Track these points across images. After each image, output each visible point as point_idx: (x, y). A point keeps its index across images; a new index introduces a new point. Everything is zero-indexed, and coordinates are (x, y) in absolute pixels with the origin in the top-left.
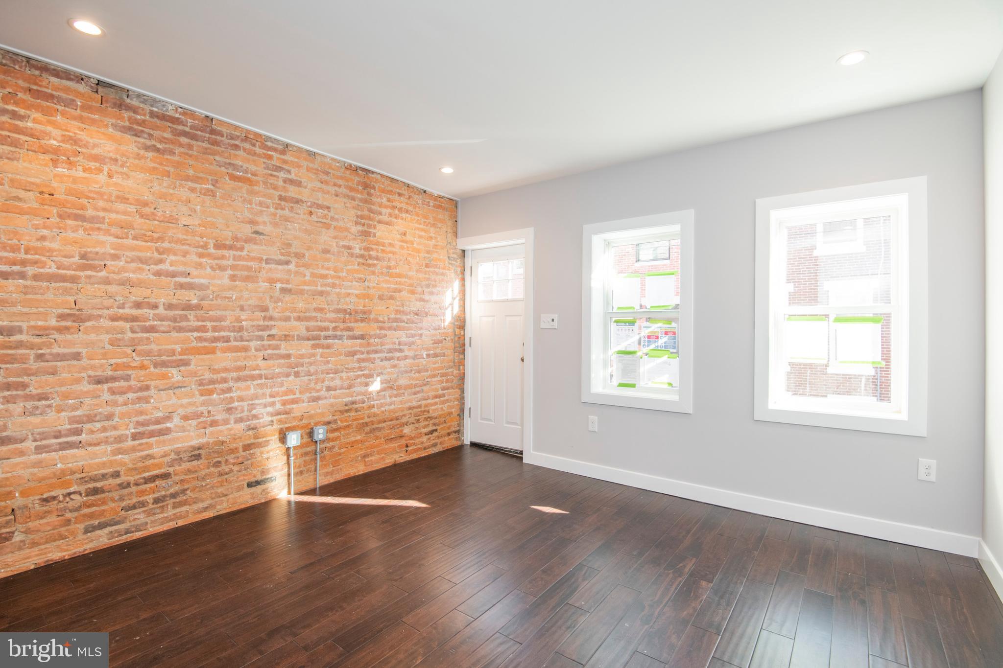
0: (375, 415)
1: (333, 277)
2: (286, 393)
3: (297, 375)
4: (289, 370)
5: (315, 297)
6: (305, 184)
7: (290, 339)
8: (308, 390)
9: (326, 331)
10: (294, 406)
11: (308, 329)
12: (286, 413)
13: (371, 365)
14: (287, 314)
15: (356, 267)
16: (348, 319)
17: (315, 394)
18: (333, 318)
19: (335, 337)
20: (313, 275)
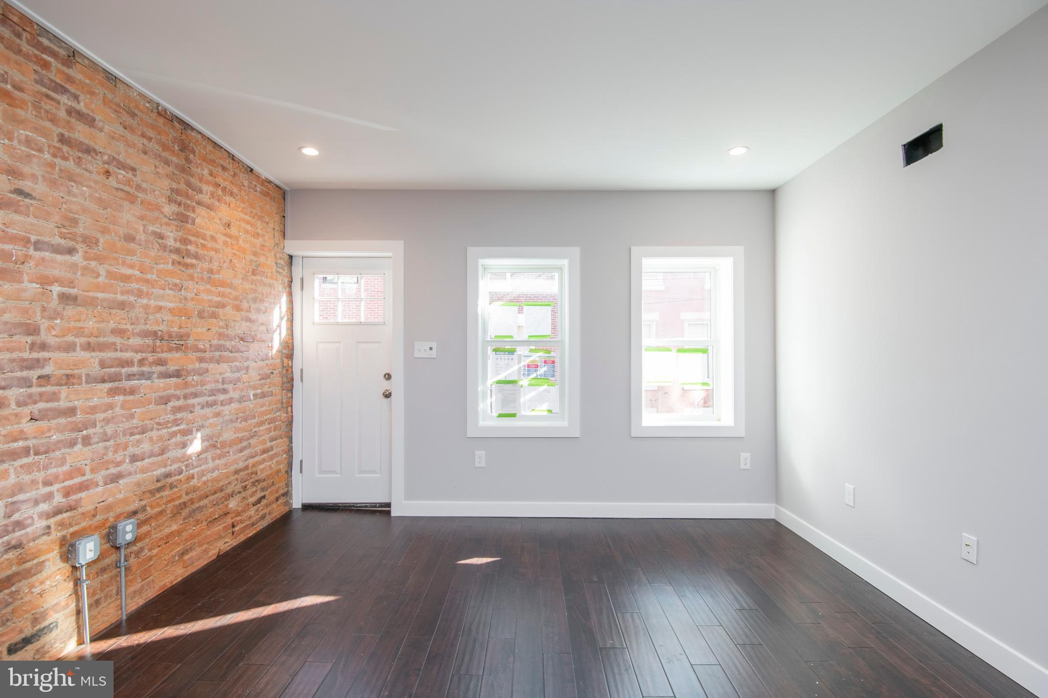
1: (139, 280)
2: (70, 476)
3: (87, 441)
4: (74, 435)
5: (114, 311)
6: (101, 124)
7: (75, 381)
8: (105, 465)
9: (128, 366)
10: (83, 495)
11: (103, 364)
12: (71, 508)
13: (190, 416)
14: (70, 338)
15: (170, 267)
16: (159, 346)
17: (113, 470)
18: (139, 345)
19: (142, 375)
20: (110, 275)
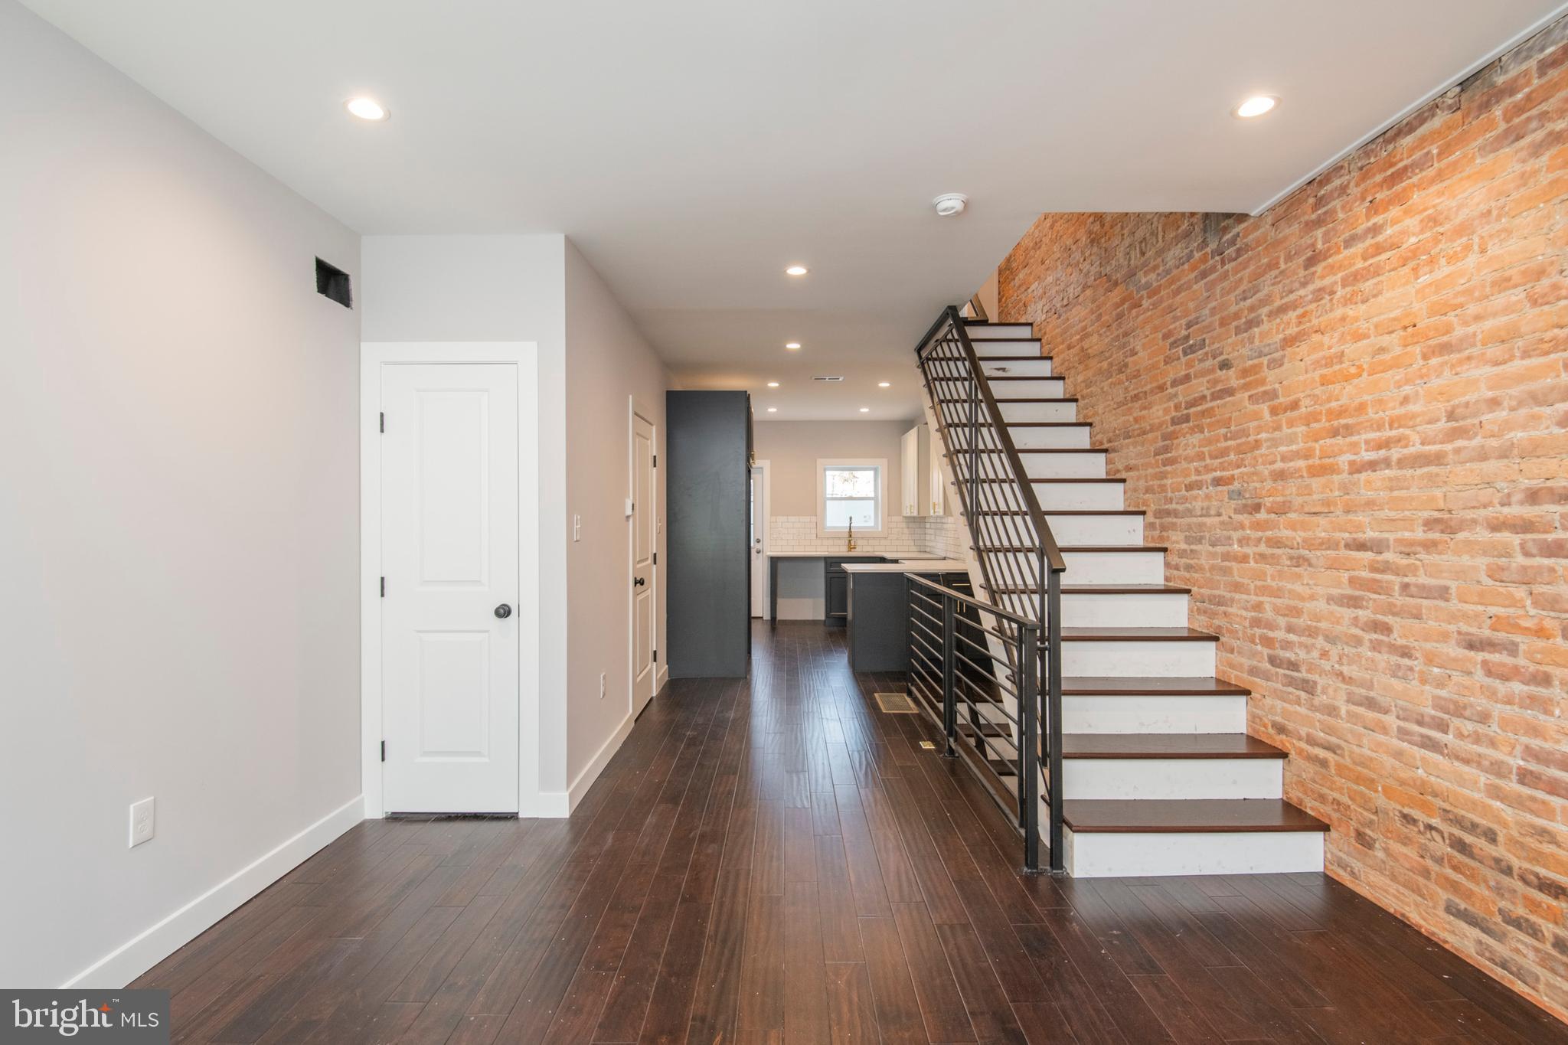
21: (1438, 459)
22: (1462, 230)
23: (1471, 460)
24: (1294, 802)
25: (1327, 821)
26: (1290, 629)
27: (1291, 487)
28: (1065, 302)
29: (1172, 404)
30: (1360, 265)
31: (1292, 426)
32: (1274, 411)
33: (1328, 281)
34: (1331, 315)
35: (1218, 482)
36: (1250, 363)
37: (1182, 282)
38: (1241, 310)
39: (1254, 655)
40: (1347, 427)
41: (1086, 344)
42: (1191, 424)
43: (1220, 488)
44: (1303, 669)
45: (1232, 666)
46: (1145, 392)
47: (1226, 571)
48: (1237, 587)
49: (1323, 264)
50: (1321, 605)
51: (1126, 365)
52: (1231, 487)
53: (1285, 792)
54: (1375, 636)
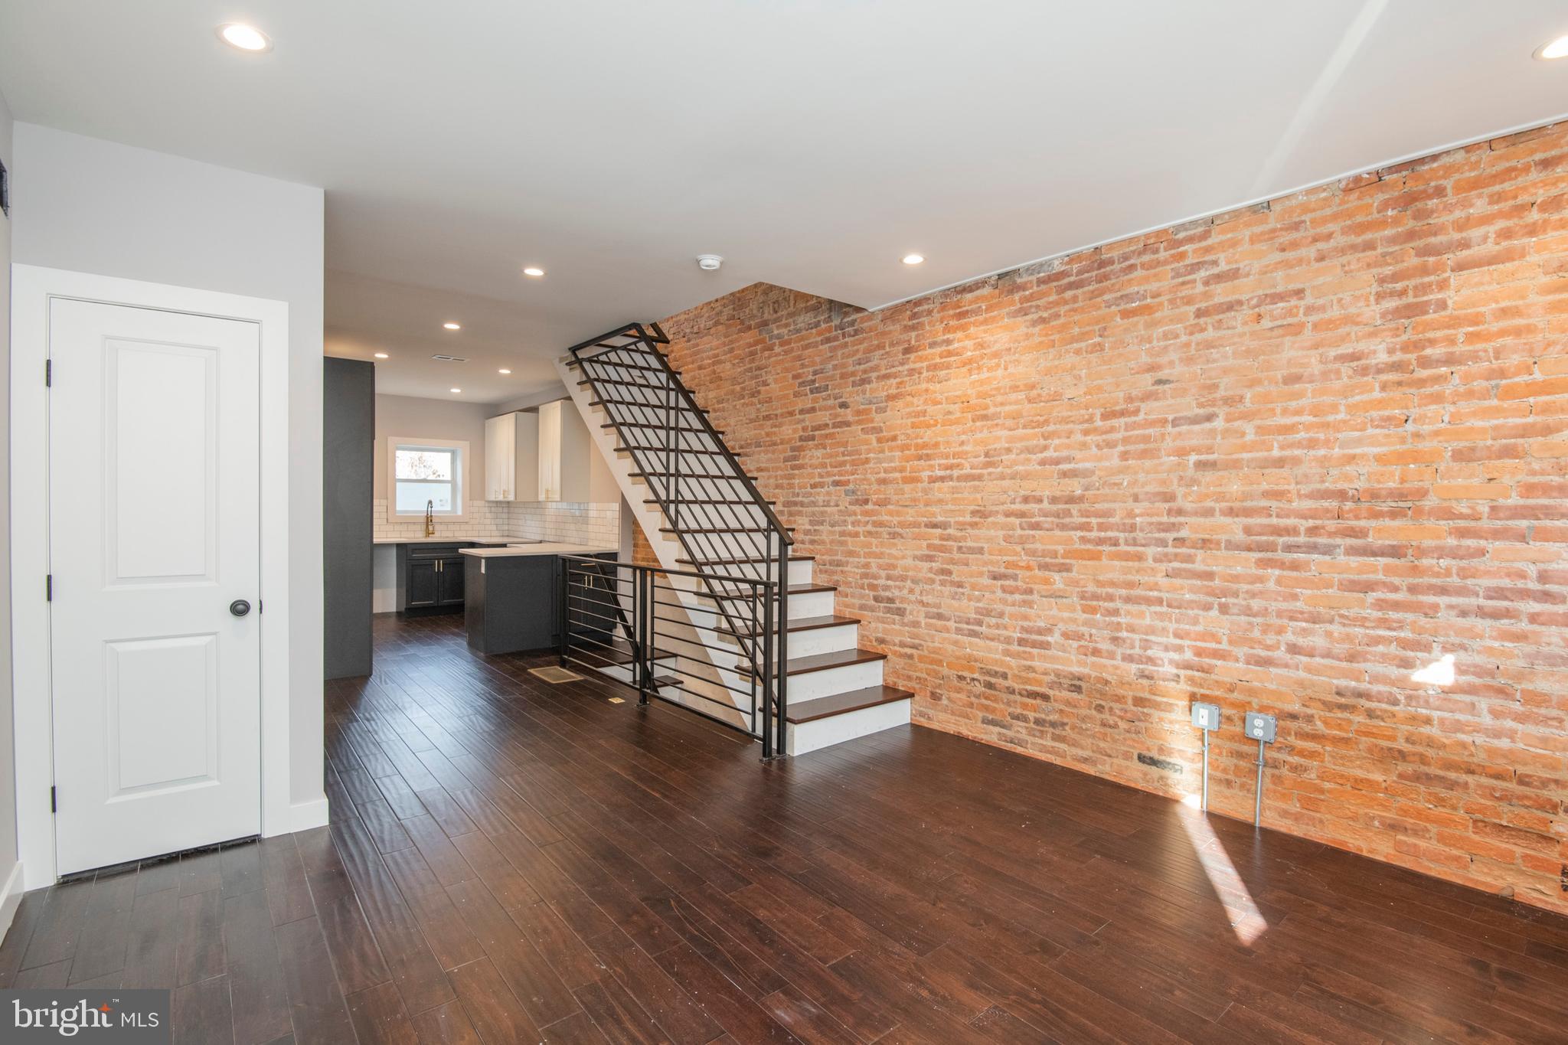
0: (1430, 743)
1: (1308, 427)
2: (1203, 636)
3: (1224, 609)
4: (1210, 599)
5: (1266, 471)
6: (1247, 269)
7: (1212, 546)
8: (1252, 642)
9: (1289, 535)
10: (1219, 663)
11: (1248, 531)
12: (1201, 669)
13: (1423, 621)
14: (1209, 504)
15: (1377, 394)
16: (1351, 511)
17: (1263, 653)
18: (1310, 509)
19: (1313, 548)
20: (1261, 430)
21: (979, 478)
22: (996, 355)
23: (997, 479)
24: (891, 684)
25: (912, 691)
26: (889, 578)
27: (890, 490)
28: (695, 329)
29: (799, 426)
30: (938, 360)
31: (892, 451)
32: (879, 440)
33: (917, 365)
34: (919, 387)
35: (836, 483)
36: (863, 407)
37: (810, 341)
38: (858, 371)
39: (862, 597)
40: (927, 455)
41: (718, 368)
42: (816, 442)
43: (838, 488)
44: (897, 602)
45: (847, 606)
46: (776, 415)
47: (842, 543)
48: (851, 554)
49: (916, 354)
50: (909, 562)
51: (759, 392)
52: (847, 488)
53: (885, 680)
54: (942, 577)
